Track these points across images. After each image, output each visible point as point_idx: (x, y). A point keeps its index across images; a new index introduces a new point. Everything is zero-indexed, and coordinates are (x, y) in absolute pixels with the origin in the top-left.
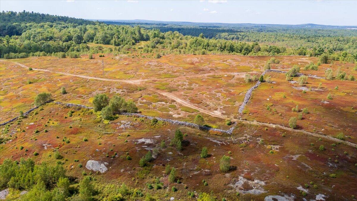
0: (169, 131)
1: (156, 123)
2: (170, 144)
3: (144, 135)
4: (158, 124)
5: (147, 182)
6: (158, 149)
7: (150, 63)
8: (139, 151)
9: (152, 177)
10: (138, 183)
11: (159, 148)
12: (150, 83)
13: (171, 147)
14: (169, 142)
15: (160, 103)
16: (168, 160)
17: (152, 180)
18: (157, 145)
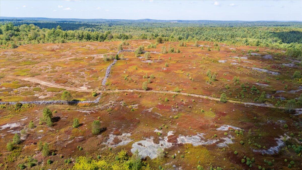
0: (36, 112)
1: (21, 107)
2: (40, 123)
3: (8, 121)
4: (22, 108)
5: (18, 163)
6: (26, 131)
7: (5, 53)
8: (4, 137)
9: (23, 158)
10: (8, 167)
11: (27, 129)
12: (8, 71)
13: (41, 126)
14: (38, 122)
15: (22, 88)
16: (39, 138)
17: (25, 160)
18: (25, 127)
